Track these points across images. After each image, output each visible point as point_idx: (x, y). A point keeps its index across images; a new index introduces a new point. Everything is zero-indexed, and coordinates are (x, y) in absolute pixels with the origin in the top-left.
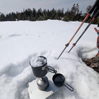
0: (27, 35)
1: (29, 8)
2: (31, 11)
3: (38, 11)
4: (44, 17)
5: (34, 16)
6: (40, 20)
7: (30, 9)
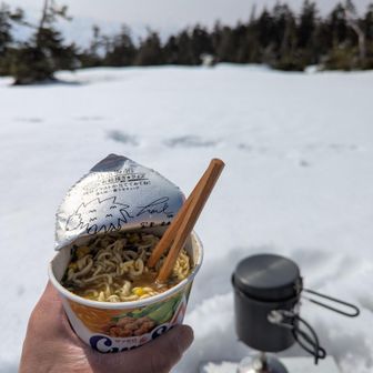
0: (242, 146)
1: (282, 4)
2: (290, 14)
3: (334, 15)
4: (358, 54)
5: (302, 43)
6: (332, 66)
7: (285, 7)
